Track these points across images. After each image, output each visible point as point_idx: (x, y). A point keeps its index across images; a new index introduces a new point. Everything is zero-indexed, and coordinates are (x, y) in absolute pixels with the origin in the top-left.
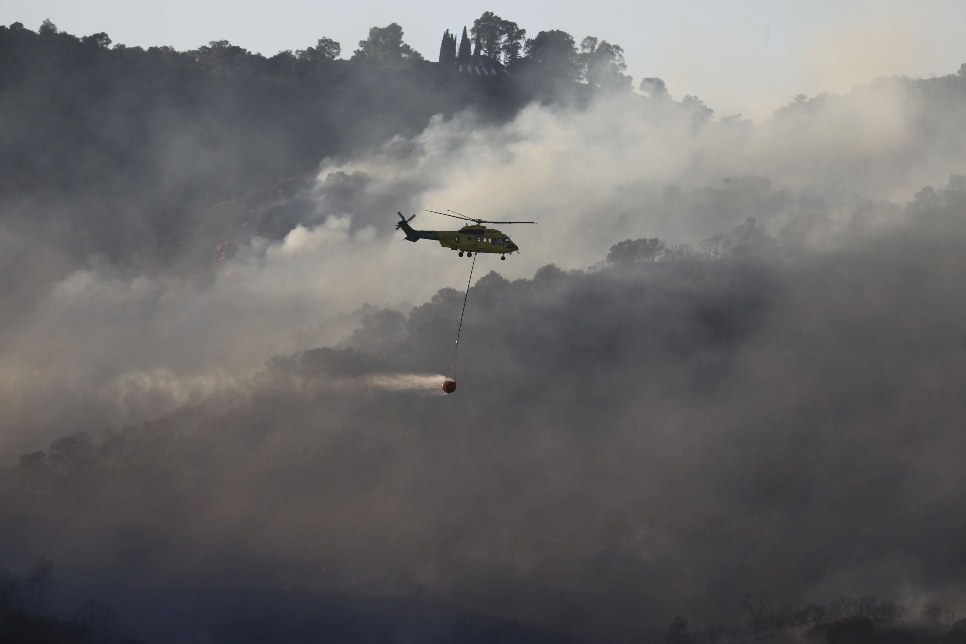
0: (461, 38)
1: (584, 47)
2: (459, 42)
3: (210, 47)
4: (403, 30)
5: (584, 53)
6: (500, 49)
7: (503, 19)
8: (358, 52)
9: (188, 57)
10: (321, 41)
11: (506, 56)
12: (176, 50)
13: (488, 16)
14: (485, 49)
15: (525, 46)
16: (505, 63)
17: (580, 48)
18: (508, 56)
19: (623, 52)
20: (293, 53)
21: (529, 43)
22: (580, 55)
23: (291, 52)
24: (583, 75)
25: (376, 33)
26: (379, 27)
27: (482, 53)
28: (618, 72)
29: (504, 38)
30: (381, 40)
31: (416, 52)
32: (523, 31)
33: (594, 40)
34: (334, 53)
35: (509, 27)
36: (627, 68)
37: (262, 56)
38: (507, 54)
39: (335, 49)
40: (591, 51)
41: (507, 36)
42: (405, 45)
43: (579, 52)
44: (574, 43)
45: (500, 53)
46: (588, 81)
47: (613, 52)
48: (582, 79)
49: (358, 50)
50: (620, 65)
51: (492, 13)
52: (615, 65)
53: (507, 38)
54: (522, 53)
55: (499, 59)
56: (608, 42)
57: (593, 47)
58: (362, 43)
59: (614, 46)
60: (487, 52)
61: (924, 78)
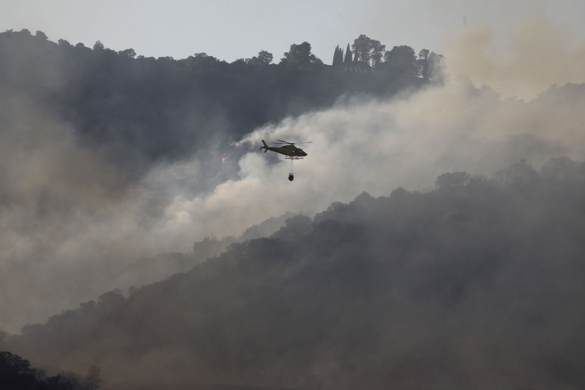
0: (346, 51)
1: (420, 55)
2: (345, 53)
3: (194, 56)
4: (311, 46)
5: (421, 59)
6: (370, 57)
7: (372, 39)
8: (283, 59)
9: (182, 63)
10: (260, 53)
11: (373, 61)
12: (175, 59)
13: (362, 37)
14: (360, 57)
15: (385, 55)
16: (373, 65)
17: (418, 56)
18: (374, 61)
19: (445, 59)
20: (245, 60)
21: (387, 53)
22: (418, 60)
23: (243, 59)
24: (420, 73)
25: (294, 48)
26: (296, 44)
27: (359, 60)
28: (442, 71)
29: (372, 51)
30: (297, 52)
31: (319, 59)
32: (384, 46)
33: (427, 51)
34: (269, 60)
35: (376, 44)
36: (447, 68)
37: (226, 62)
39: (270, 57)
40: (425, 58)
42: (312, 55)
43: (417, 59)
44: (414, 53)
45: (369, 59)
46: (423, 77)
47: (438, 58)
48: (420, 75)
49: (284, 58)
50: (443, 66)
51: (365, 36)
52: (440, 66)
53: (374, 50)
54: (383, 60)
55: (369, 63)
56: (435, 52)
57: (426, 56)
58: (286, 54)
59: (439, 55)
60: (362, 59)
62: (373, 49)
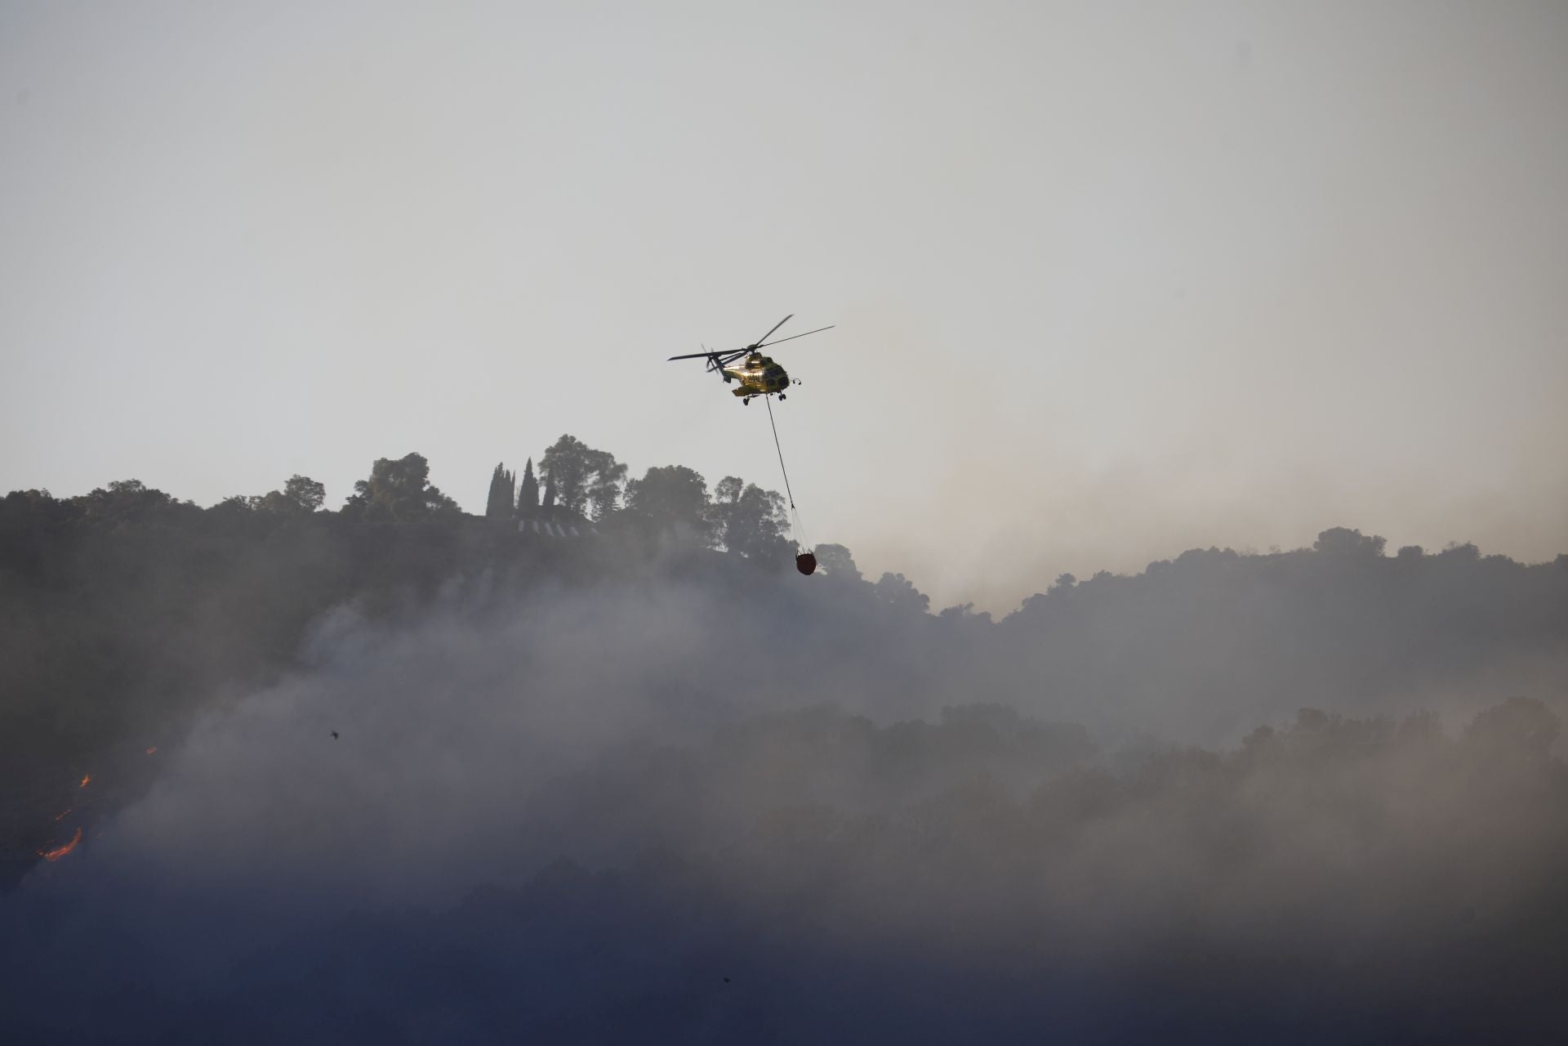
0: (523, 478)
1: (721, 493)
2: (519, 483)
3: (108, 490)
4: (428, 464)
5: (722, 503)
6: (586, 496)
7: (591, 447)
8: (353, 499)
9: (74, 507)
10: (291, 482)
11: (595, 507)
12: (54, 497)
13: (566, 443)
14: (561, 496)
15: (626, 490)
16: (594, 518)
17: (715, 495)
18: (598, 507)
19: (784, 502)
20: (247, 501)
21: (633, 485)
22: (714, 505)
23: (244, 498)
24: (720, 538)
25: (384, 468)
26: (389, 459)
27: (557, 501)
28: (776, 535)
29: (592, 478)
30: (392, 480)
31: (449, 499)
32: (623, 468)
33: (738, 482)
34: (314, 500)
35: (602, 462)
36: (791, 528)
37: (196, 504)
38: (597, 503)
39: (316, 493)
40: (732, 500)
41: (597, 475)
42: (432, 488)
43: (713, 501)
44: (704, 486)
45: (585, 501)
46: (727, 549)
47: (768, 502)
48: (718, 545)
49: (354, 496)
50: (780, 523)
51: (573, 439)
52: (772, 522)
53: (598, 477)
54: (621, 502)
55: (583, 511)
56: (758, 486)
57: (735, 494)
58: (361, 485)
59: (770, 493)
60: (566, 499)
61: (1260, 554)
62: (595, 473)
